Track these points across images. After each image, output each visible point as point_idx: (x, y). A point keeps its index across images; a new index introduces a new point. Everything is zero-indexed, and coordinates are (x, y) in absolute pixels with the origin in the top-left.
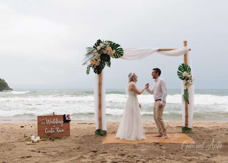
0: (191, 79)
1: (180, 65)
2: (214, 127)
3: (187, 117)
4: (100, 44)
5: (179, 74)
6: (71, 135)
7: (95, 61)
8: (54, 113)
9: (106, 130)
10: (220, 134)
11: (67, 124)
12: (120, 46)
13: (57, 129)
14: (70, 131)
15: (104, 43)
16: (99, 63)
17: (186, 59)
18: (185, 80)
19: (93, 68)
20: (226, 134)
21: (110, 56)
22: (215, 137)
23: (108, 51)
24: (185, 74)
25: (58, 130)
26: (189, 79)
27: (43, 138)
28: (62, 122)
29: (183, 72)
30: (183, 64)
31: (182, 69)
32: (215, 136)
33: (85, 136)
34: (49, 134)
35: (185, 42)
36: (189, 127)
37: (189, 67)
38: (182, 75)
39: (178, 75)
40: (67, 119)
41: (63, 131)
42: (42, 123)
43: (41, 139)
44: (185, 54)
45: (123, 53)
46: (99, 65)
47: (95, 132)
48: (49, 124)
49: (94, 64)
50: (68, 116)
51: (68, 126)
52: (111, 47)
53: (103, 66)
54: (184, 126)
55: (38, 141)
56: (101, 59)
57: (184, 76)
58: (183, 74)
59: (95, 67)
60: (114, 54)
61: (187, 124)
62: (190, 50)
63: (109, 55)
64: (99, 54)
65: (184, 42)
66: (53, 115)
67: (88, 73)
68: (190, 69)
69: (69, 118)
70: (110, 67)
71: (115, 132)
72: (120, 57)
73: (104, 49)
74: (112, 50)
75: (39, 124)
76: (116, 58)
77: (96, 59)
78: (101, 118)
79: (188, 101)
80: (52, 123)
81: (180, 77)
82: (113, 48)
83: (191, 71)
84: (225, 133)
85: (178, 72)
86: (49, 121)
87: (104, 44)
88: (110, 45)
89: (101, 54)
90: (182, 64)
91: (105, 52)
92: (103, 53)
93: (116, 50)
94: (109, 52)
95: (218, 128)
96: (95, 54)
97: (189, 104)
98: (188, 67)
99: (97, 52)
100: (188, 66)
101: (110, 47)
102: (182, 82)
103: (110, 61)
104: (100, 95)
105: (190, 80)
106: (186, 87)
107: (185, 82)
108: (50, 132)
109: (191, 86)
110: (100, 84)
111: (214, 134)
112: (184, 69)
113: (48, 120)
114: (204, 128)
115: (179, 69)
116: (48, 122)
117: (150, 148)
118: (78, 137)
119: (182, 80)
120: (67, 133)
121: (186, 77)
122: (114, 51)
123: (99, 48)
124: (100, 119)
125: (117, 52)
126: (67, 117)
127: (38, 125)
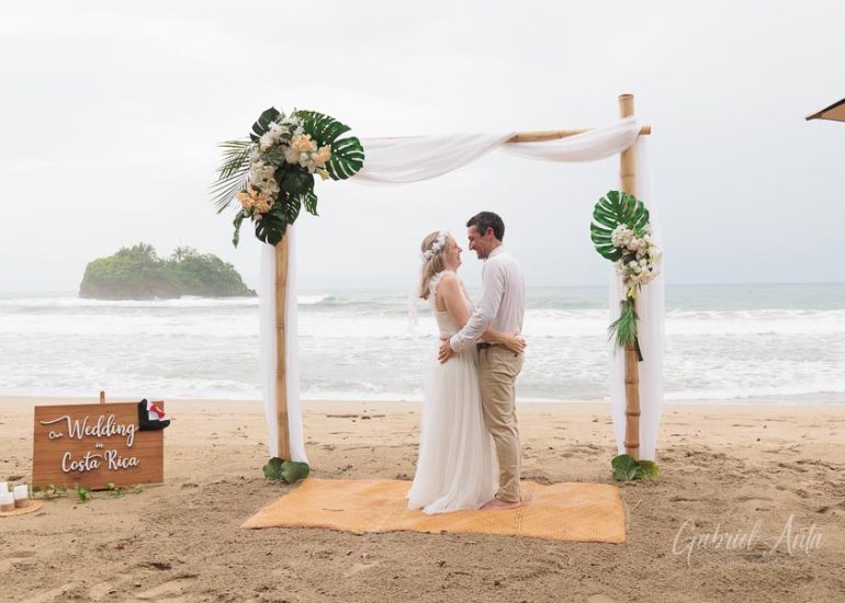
0: (647, 256)
1: (601, 200)
2: (775, 452)
3: (633, 414)
4: (270, 126)
5: (599, 236)
6: (165, 477)
7: (254, 193)
8: (102, 394)
9: (307, 462)
10: (771, 492)
11: (150, 436)
12: (347, 129)
13: (112, 454)
14: (161, 465)
15: (284, 121)
16: (271, 199)
17: (627, 174)
18: (620, 261)
19: (253, 219)
20: (800, 493)
21: (311, 171)
22: (736, 510)
23: (299, 153)
24: (621, 233)
25: (116, 460)
26: (638, 257)
27: (48, 488)
28: (133, 428)
29: (614, 226)
30: (613, 195)
31: (612, 216)
32: (740, 505)
33: (224, 482)
34: (77, 477)
35: (626, 99)
36: (640, 459)
37: (641, 204)
38: (609, 240)
39: (593, 238)
40: (152, 417)
41: (134, 461)
42: (54, 434)
43: (38, 494)
44: (624, 148)
45: (363, 157)
46: (273, 210)
47: (264, 469)
48: (80, 438)
49: (253, 208)
50: (158, 406)
51: (157, 444)
52: (312, 134)
53: (289, 214)
54: (622, 451)
55: (18, 504)
56: (280, 186)
57: (615, 242)
58: (614, 235)
59: (259, 217)
60: (327, 163)
61: (632, 445)
62: (646, 131)
63: (306, 168)
64: (267, 164)
65: (620, 100)
66: (99, 402)
67: (235, 242)
68: (647, 213)
69: (162, 415)
70: (316, 214)
71: (350, 467)
72: (352, 174)
73: (287, 145)
74: (315, 149)
75: (40, 434)
76: (336, 179)
77: (258, 184)
78: (286, 414)
79: (637, 349)
80: (93, 432)
81: (599, 250)
82: (320, 139)
83: (650, 220)
84: (803, 485)
85: (593, 227)
86: (81, 426)
87: (285, 125)
88: (308, 129)
89: (275, 165)
90: (611, 192)
91: (290, 158)
92: (285, 161)
93: (335, 146)
94: (304, 155)
95: (792, 460)
96: (253, 164)
97: (641, 359)
98: (637, 206)
99: (261, 156)
100: (638, 198)
101: (309, 136)
102: (612, 270)
103: (312, 193)
104: (281, 326)
105: (644, 261)
106: (626, 289)
107: (620, 271)
108: (82, 467)
109: (646, 283)
110: (281, 283)
111: (744, 491)
112: (620, 215)
113: (77, 422)
114: (728, 455)
115: (595, 213)
116: (76, 427)
117: (396, 562)
118: (196, 486)
119: (609, 261)
120: (149, 471)
121: (625, 247)
122: (325, 151)
123: (266, 140)
124: (283, 419)
125: (339, 153)
126: (153, 409)
127: (35, 441)
